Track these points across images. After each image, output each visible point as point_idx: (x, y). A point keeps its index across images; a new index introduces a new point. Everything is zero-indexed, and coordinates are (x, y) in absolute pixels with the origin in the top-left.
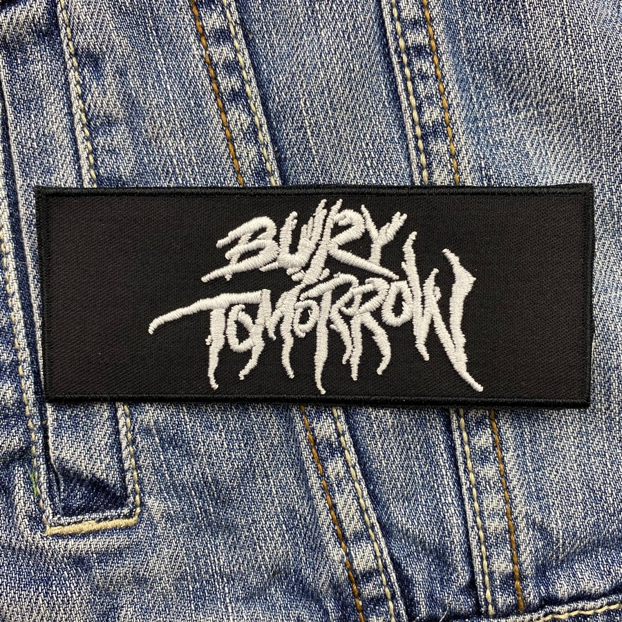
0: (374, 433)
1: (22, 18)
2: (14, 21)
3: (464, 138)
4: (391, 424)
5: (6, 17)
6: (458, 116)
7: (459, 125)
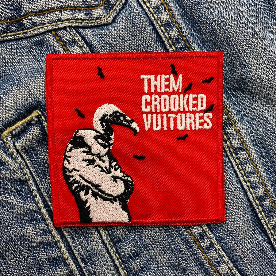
0: (246, 264)
1: (31, 137)
2: (28, 140)
3: (239, 123)
4: (251, 257)
5: (24, 139)
6: (233, 114)
7: (236, 118)
